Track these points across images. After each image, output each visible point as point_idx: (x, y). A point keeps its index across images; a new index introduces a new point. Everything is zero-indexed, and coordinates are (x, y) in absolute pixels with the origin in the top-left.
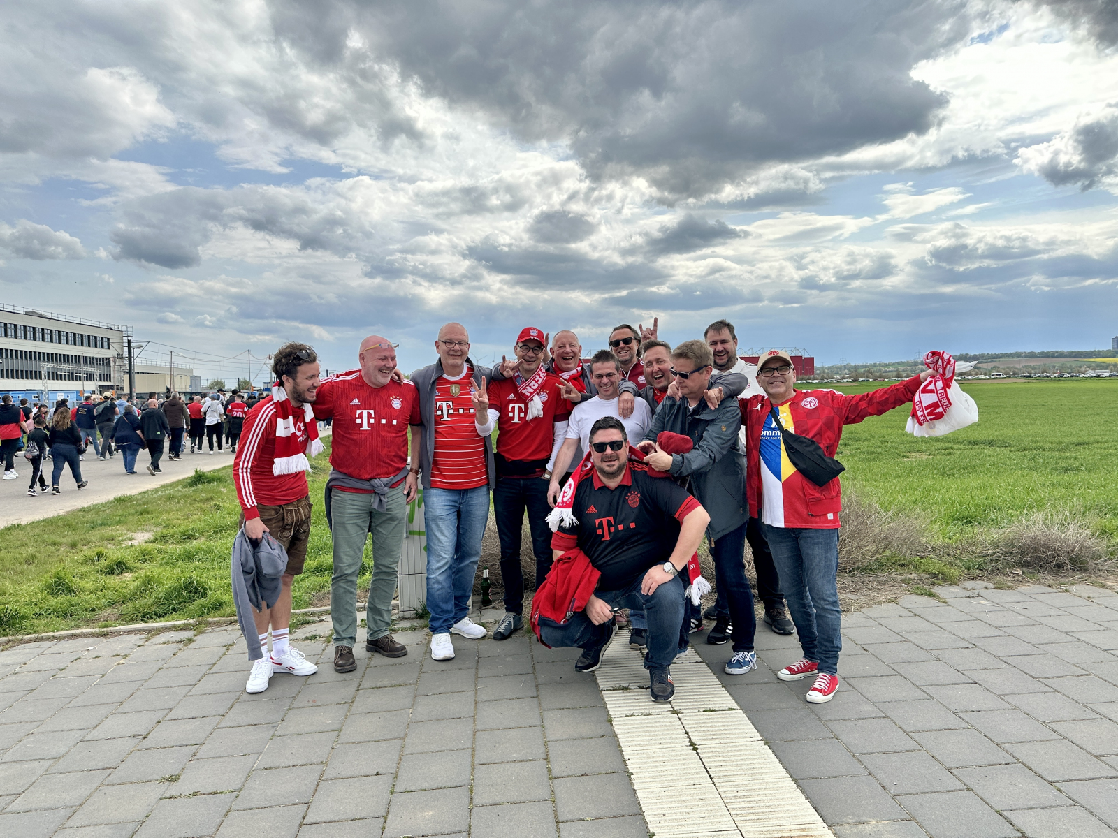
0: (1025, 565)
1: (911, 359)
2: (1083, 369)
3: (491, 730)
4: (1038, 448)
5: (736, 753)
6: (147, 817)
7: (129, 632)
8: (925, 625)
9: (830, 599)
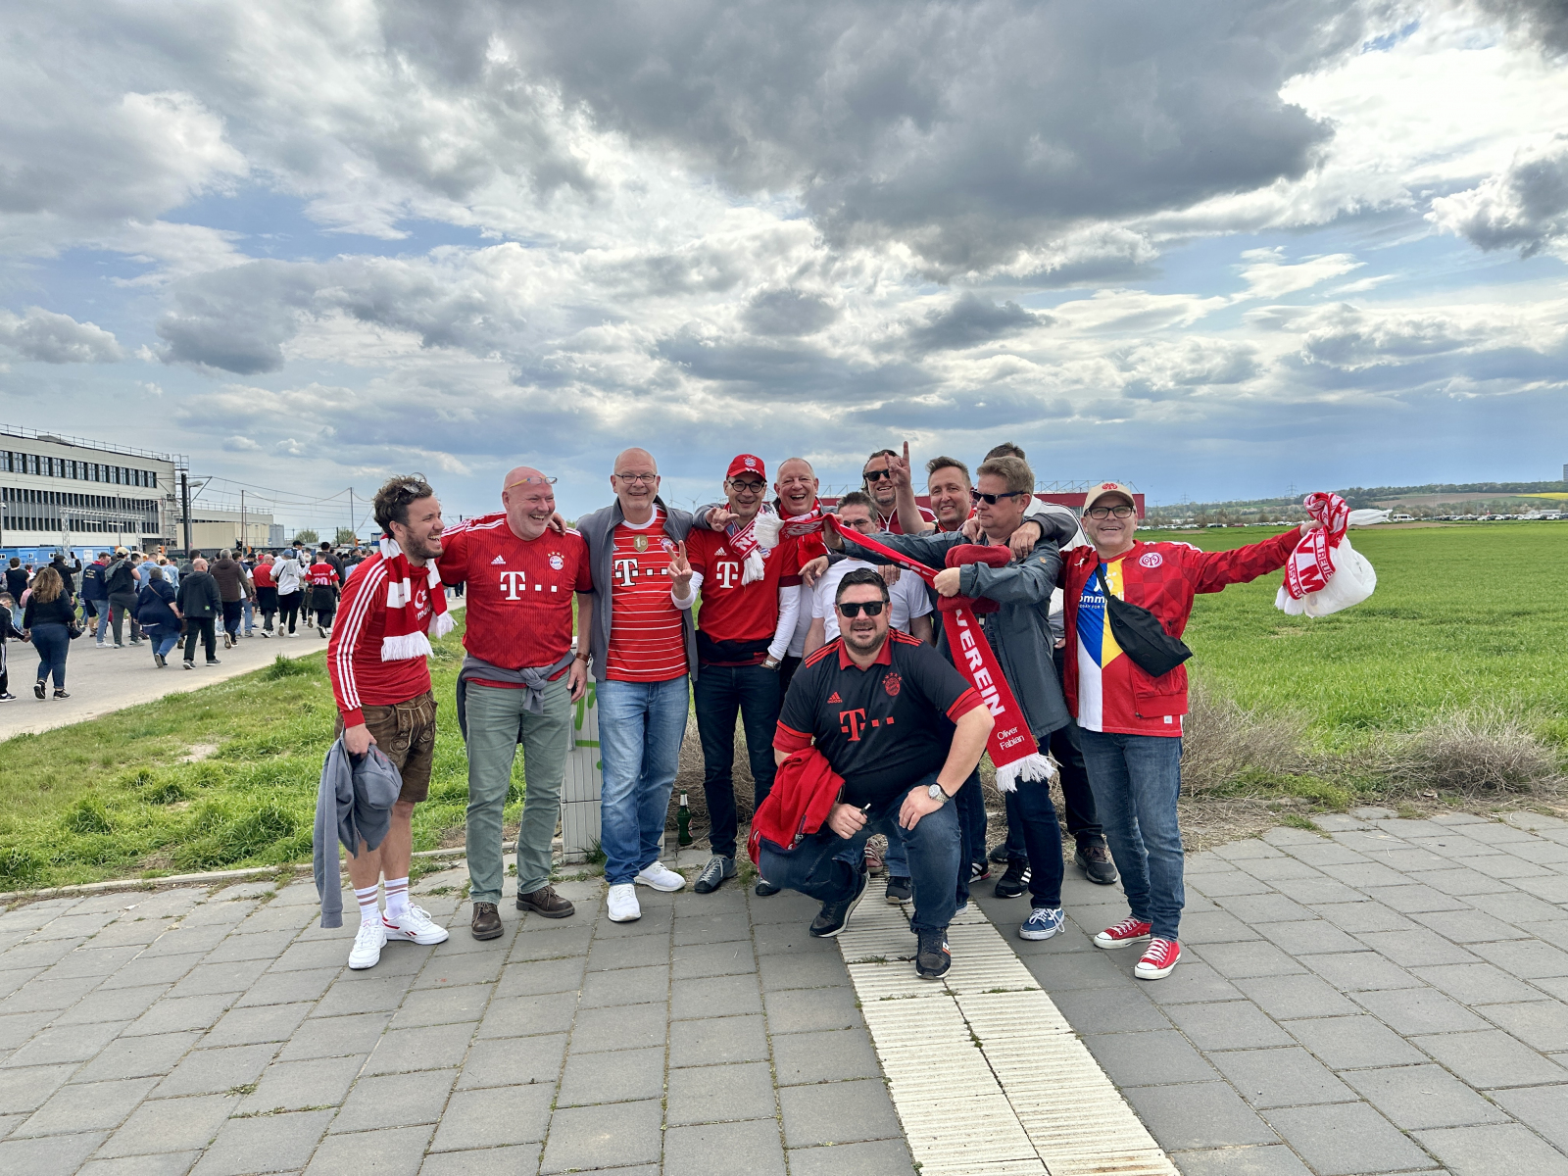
0: (1443, 784)
1: (1281, 496)
2: (1522, 508)
3: (692, 1019)
4: (1460, 620)
5: (1036, 1051)
6: (210, 1143)
7: (186, 884)
8: (1302, 870)
9: (1168, 836)
